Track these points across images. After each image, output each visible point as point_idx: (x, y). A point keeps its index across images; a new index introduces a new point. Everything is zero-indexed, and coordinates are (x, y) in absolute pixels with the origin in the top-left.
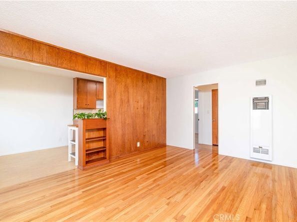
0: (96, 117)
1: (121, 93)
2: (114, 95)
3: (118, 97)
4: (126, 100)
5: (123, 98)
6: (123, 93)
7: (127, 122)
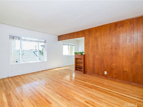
0: (80, 54)
1: (92, 42)
2: (88, 43)
3: (91, 44)
4: (96, 45)
5: (94, 44)
6: (93, 42)
7: (96, 58)
